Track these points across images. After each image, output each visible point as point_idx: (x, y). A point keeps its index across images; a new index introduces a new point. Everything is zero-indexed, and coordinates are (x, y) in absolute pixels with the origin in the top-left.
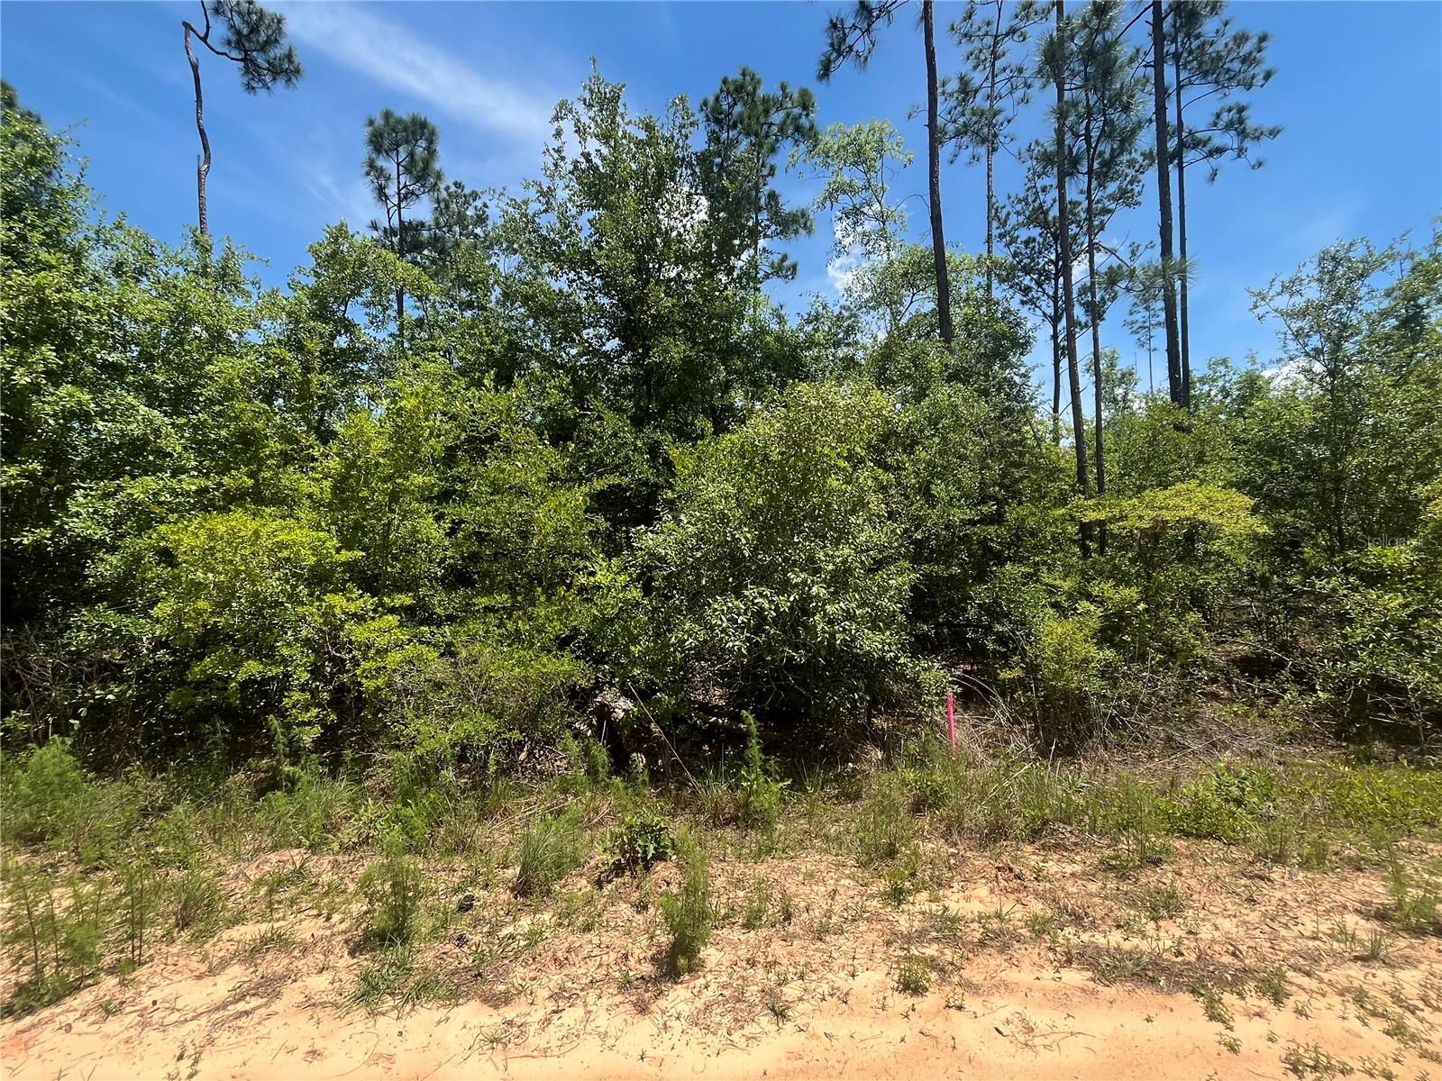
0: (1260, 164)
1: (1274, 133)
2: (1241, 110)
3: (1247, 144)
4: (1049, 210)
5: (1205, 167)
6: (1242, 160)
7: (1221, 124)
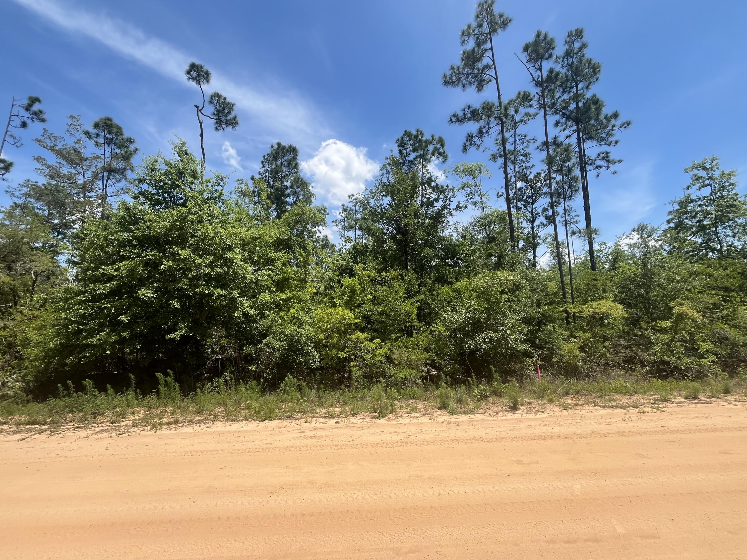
0: (615, 172)
1: (620, 161)
2: (607, 153)
3: (610, 165)
4: (528, 176)
5: (595, 172)
6: (609, 171)
7: (600, 158)
